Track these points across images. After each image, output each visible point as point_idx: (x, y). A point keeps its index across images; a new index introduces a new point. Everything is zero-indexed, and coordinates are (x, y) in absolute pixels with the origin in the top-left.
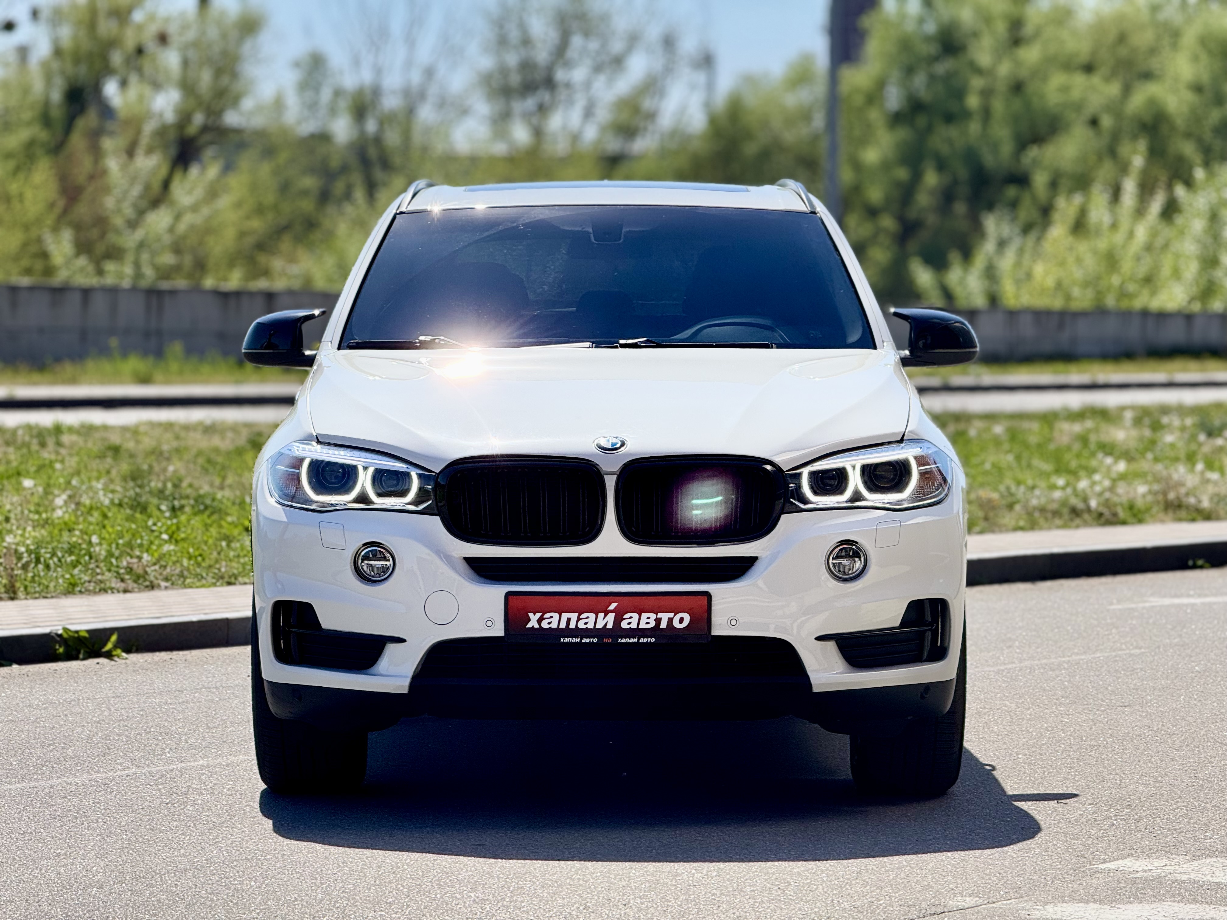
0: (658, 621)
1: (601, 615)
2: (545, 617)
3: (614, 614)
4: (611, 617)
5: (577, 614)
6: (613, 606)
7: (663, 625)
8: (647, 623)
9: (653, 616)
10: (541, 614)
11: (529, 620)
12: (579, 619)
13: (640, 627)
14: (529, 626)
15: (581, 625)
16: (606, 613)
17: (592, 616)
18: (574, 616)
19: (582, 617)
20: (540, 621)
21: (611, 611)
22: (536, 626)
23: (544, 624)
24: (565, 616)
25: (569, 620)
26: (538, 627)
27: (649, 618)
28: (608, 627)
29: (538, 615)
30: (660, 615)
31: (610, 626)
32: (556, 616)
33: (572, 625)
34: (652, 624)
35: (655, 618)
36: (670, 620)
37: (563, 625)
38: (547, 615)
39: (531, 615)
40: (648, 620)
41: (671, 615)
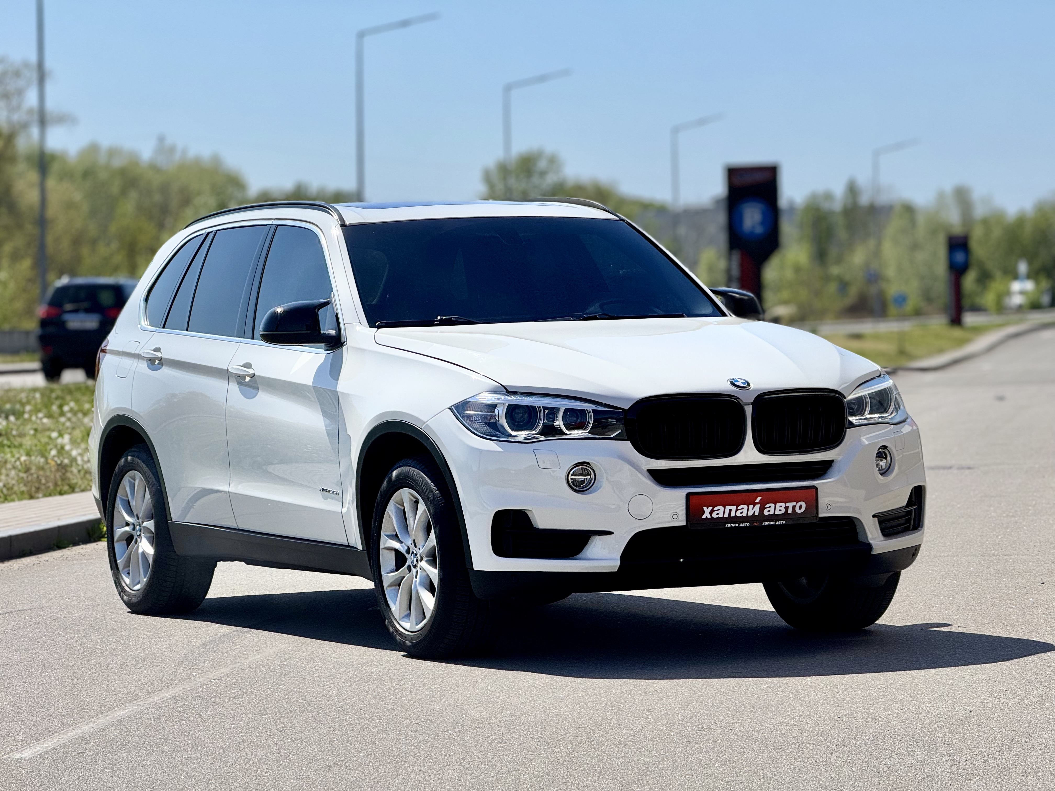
0: (787, 508)
1: (751, 506)
2: (715, 509)
3: (759, 505)
4: (758, 507)
5: (735, 506)
6: (758, 500)
7: (790, 511)
8: (780, 510)
9: (783, 505)
10: (712, 507)
11: (704, 512)
12: (737, 510)
13: (776, 513)
14: (704, 517)
15: (739, 514)
16: (755, 504)
17: (745, 507)
18: (734, 508)
19: (739, 508)
20: (711, 513)
21: (757, 503)
22: (709, 517)
23: (714, 515)
24: (728, 508)
25: (730, 510)
26: (710, 517)
27: (781, 506)
28: (755, 514)
29: (710, 508)
30: (788, 504)
31: (757, 514)
32: (722, 508)
33: (733, 515)
34: (783, 511)
35: (784, 506)
36: (794, 507)
37: (726, 515)
38: (716, 508)
39: (705, 508)
40: (780, 508)
41: (794, 504)
